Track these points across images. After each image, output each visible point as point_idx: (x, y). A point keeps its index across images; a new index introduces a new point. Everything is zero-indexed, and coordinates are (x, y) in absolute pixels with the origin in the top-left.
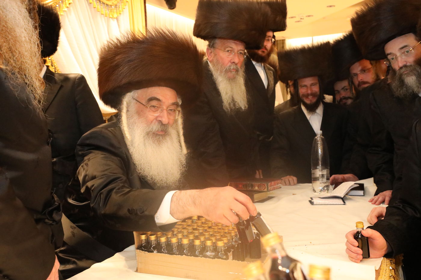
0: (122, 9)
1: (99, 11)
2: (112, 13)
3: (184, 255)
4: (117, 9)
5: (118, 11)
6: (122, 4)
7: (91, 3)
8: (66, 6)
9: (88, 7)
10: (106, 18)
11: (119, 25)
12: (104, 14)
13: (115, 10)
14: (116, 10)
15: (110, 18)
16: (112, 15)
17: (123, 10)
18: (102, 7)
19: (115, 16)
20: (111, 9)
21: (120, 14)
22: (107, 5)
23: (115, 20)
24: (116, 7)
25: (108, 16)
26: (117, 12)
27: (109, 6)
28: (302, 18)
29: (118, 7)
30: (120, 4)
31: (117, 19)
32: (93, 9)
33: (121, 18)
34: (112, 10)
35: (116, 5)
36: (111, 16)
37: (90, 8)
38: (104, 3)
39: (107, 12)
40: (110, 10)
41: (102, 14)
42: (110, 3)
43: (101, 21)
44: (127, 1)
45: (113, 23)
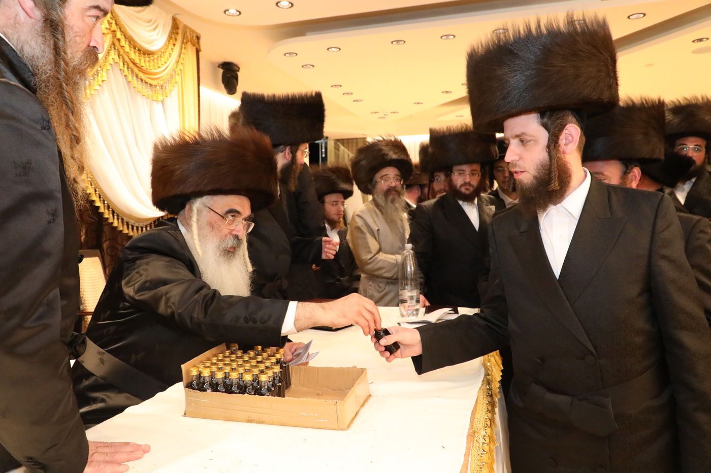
0: (169, 91)
1: (140, 92)
2: (157, 95)
3: (246, 394)
4: (163, 90)
5: (164, 93)
6: (170, 84)
7: (130, 82)
8: (98, 84)
9: (126, 86)
10: (148, 100)
11: (164, 110)
12: (146, 95)
13: (161, 92)
14: (162, 91)
15: (154, 101)
16: (157, 98)
17: (171, 92)
18: (144, 87)
19: (160, 98)
21: (167, 96)
22: (151, 85)
23: (160, 104)
24: (162, 88)
25: (150, 97)
26: (162, 94)
27: (153, 87)
28: (386, 114)
29: (164, 87)
30: (167, 85)
31: (163, 102)
32: (132, 89)
33: (168, 101)
34: (157, 92)
35: (162, 86)
36: (155, 99)
37: (129, 88)
38: (146, 83)
39: (150, 93)
40: (154, 91)
41: (144, 96)
42: (154, 83)
43: (142, 103)
44: (176, 82)
45: (158, 107)
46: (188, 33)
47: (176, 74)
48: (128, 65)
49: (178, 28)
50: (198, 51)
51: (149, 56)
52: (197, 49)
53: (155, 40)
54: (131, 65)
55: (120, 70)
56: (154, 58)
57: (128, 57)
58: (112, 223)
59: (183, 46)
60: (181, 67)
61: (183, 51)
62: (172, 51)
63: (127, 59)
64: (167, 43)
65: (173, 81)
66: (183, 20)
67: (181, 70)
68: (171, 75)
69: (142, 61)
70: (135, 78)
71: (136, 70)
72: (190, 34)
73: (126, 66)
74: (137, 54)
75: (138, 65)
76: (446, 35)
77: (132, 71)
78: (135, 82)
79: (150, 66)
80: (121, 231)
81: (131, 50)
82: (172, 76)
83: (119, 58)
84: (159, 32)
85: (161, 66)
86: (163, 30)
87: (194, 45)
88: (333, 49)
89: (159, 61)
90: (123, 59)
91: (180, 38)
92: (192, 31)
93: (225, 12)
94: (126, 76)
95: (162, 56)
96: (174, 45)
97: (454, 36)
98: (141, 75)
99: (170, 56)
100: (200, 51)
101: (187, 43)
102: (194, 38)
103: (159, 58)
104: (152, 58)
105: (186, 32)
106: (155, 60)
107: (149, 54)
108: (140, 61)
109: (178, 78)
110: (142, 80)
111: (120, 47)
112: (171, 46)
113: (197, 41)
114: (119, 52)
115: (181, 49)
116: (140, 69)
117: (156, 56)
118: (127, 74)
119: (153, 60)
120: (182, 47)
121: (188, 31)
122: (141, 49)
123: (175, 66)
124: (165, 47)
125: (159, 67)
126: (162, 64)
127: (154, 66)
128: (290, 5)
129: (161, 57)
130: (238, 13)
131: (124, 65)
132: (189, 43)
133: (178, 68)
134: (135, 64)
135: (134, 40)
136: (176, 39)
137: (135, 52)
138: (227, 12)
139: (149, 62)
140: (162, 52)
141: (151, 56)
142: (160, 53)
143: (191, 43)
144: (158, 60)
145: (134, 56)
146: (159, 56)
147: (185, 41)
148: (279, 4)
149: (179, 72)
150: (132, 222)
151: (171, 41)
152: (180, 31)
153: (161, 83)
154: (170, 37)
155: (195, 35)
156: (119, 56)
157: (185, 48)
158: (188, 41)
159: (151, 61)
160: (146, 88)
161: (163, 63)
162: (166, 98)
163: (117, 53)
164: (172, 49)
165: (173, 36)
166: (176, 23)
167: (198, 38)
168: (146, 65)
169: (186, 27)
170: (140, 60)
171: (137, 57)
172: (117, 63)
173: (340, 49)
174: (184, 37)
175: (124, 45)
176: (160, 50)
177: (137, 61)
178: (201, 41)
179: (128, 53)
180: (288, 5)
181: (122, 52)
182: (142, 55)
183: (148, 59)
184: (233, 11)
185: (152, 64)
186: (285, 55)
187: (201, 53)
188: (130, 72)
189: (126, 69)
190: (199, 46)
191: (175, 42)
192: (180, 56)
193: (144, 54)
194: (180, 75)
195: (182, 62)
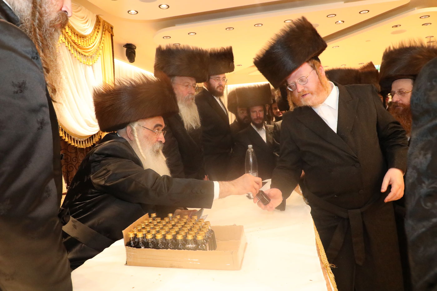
0: (96, 59)
1: (78, 60)
2: (88, 61)
5: (93, 60)
6: (96, 55)
7: (73, 54)
9: (70, 57)
10: (84, 65)
11: (93, 71)
12: (82, 62)
13: (91, 60)
14: (92, 60)
16: (89, 63)
18: (81, 57)
19: (91, 64)
20: (88, 59)
21: (95, 62)
22: (85, 56)
23: (91, 67)
24: (92, 58)
25: (85, 63)
29: (93, 57)
30: (95, 56)
31: (92, 66)
32: (74, 58)
33: (95, 65)
34: (88, 60)
35: (91, 57)
36: (87, 64)
37: (72, 57)
38: (82, 54)
39: (85, 60)
40: (87, 60)
42: (87, 54)
43: (80, 67)
44: (100, 54)
45: (89, 69)
46: (106, 25)
47: (100, 49)
48: (71, 43)
49: (100, 22)
50: (112, 36)
51: (83, 38)
52: (111, 35)
53: (87, 29)
54: (73, 44)
55: (66, 46)
56: (86, 40)
57: (71, 39)
58: (65, 139)
59: (103, 32)
60: (103, 45)
61: (103, 35)
62: (97, 36)
63: (70, 40)
64: (94, 31)
65: (98, 53)
66: (103, 18)
67: (102, 47)
68: (96, 50)
69: (79, 41)
70: (75, 51)
71: (75, 46)
72: (107, 26)
73: (69, 44)
74: (76, 37)
75: (76, 43)
76: (257, 24)
77: (74, 47)
78: (75, 54)
79: (84, 44)
80: (70, 144)
81: (72, 35)
82: (97, 51)
83: (65, 40)
84: (89, 24)
85: (91, 44)
86: (91, 23)
87: (110, 32)
88: (192, 34)
89: (89, 42)
90: (68, 40)
91: (101, 28)
92: (108, 24)
93: (128, 12)
94: (69, 50)
95: (91, 38)
96: (98, 32)
97: (262, 25)
98: (78, 49)
99: (96, 39)
100: (113, 36)
101: (105, 31)
102: (110, 28)
103: (89, 40)
104: (85, 40)
105: (105, 25)
106: (87, 41)
107: (83, 37)
108: (78, 42)
109: (101, 52)
110: (79, 53)
111: (65, 33)
112: (96, 33)
113: (111, 30)
114: (65, 36)
115: (102, 35)
116: (78, 46)
117: (87, 39)
120: (103, 33)
121: (106, 24)
122: (78, 34)
123: (99, 44)
124: (93, 33)
125: (89, 45)
126: (91, 43)
127: (86, 44)
128: (167, 7)
129: (90, 39)
130: (136, 13)
132: (107, 31)
133: (101, 46)
134: (75, 43)
135: (74, 29)
136: (99, 29)
137: (75, 36)
138: (130, 12)
139: (83, 42)
140: (91, 36)
141: (84, 38)
142: (90, 37)
143: (108, 31)
144: (88, 41)
145: (74, 38)
146: (89, 38)
147: (104, 30)
148: (161, 7)
149: (102, 48)
150: (76, 138)
151: (96, 29)
152: (101, 24)
153: (91, 54)
155: (110, 27)
156: (65, 39)
157: (104, 34)
158: (106, 30)
160: (82, 58)
161: (92, 43)
162: (94, 63)
164: (97, 34)
165: (97, 27)
166: (99, 19)
167: (112, 28)
168: (82, 44)
169: (104, 22)
170: (78, 41)
171: (76, 39)
172: (64, 42)
173: (196, 34)
174: (104, 27)
176: (89, 35)
177: (76, 41)
178: (114, 30)
179: (70, 36)
180: (166, 7)
181: (67, 36)
182: (79, 38)
183: (82, 40)
184: (133, 12)
185: (85, 43)
186: (163, 38)
187: (113, 37)
188: (72, 48)
189: (69, 46)
190: (113, 33)
191: (98, 31)
192: (101, 39)
193: (80, 37)
194: (102, 50)
195: (103, 42)
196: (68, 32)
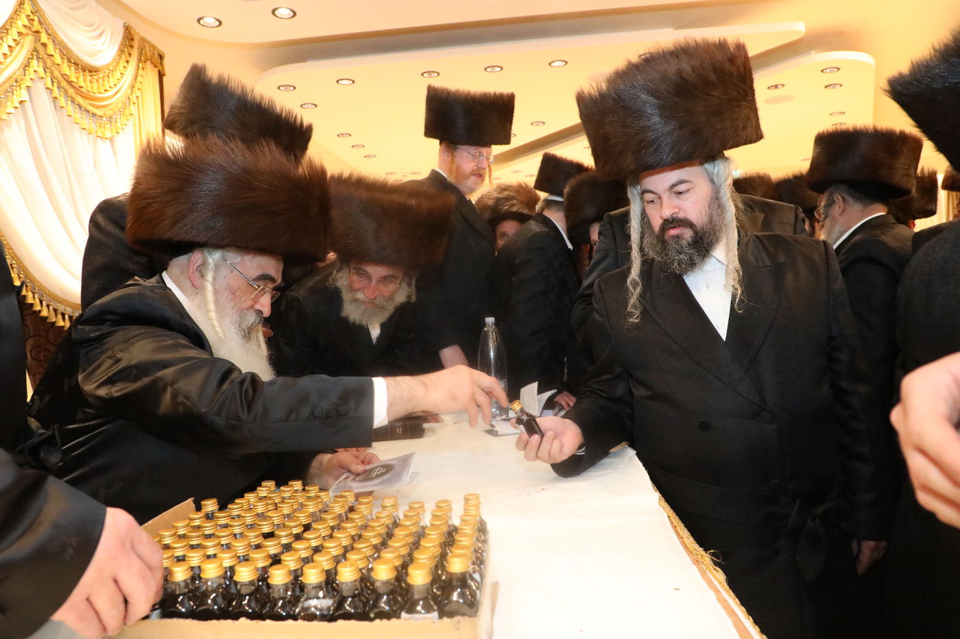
0: (122, 126)
1: (77, 123)
2: (102, 129)
4: (113, 124)
5: (113, 127)
6: (122, 116)
7: (62, 107)
8: (13, 106)
9: (56, 114)
10: (91, 136)
11: (114, 152)
12: (87, 128)
13: (108, 126)
14: (111, 125)
15: (99, 138)
16: (103, 133)
17: (124, 127)
18: (83, 116)
19: (108, 134)
20: (101, 123)
21: (117, 133)
22: (94, 115)
23: (108, 142)
24: (111, 122)
25: (93, 132)
26: (111, 128)
27: (98, 117)
29: (114, 120)
30: (118, 117)
31: (111, 140)
32: (66, 118)
33: (119, 140)
34: (103, 125)
35: (110, 118)
36: (100, 134)
37: (60, 116)
38: (87, 111)
39: (93, 126)
40: (98, 124)
41: (83, 129)
42: (99, 112)
43: (81, 141)
44: (131, 114)
45: (104, 146)
46: (147, 49)
47: (132, 102)
48: (59, 83)
49: (132, 39)
50: (161, 76)
51: (91, 74)
52: (159, 72)
53: (100, 51)
54: (64, 84)
55: (47, 88)
56: (99, 77)
57: (60, 72)
58: (40, 311)
59: (141, 65)
60: (138, 93)
61: (140, 72)
62: (125, 71)
63: (57, 74)
64: (118, 58)
65: (127, 112)
66: (141, 30)
67: (137, 97)
68: (123, 103)
69: (81, 79)
70: (69, 102)
71: (71, 91)
72: (150, 51)
73: (55, 84)
74: (73, 68)
75: (74, 84)
76: (491, 67)
77: (66, 91)
78: (70, 108)
79: (92, 87)
80: (54, 323)
81: (63, 62)
82: (125, 106)
83: (45, 72)
84: (105, 41)
85: (108, 88)
86: (111, 39)
87: (155, 67)
88: (344, 82)
89: (106, 82)
90: (52, 73)
91: (135, 52)
92: (154, 47)
93: (199, 21)
94: (55, 98)
95: (110, 75)
96: (127, 62)
97: (502, 68)
98: (79, 99)
99: (122, 77)
100: (164, 75)
101: (145, 62)
102: (156, 56)
103: (107, 78)
104: (96, 77)
105: (144, 47)
106: (100, 80)
107: (90, 71)
108: (78, 80)
109: (133, 109)
110: (80, 106)
111: (46, 56)
112: (123, 63)
113: (159, 61)
114: (44, 63)
115: (138, 69)
116: (78, 90)
117: (101, 75)
118: (57, 95)
119: (97, 81)
120: (138, 66)
121: (147, 45)
122: (79, 62)
123: (129, 92)
124: (115, 64)
125: (106, 91)
126: (110, 87)
127: (98, 87)
128: (292, 14)
129: (108, 77)
130: (218, 23)
131: (53, 82)
132: (149, 62)
133: (134, 96)
134: (70, 83)
135: (68, 49)
136: (130, 54)
137: (69, 66)
138: (202, 22)
139: (91, 82)
140: (110, 70)
141: (94, 74)
142: (107, 72)
143: (152, 63)
144: (104, 81)
145: (66, 69)
146: (106, 74)
147: (142, 58)
148: (276, 12)
149: (136, 101)
151: (123, 56)
152: (136, 44)
153: (110, 113)
154: (121, 51)
155: (156, 53)
156: (45, 70)
157: (143, 68)
158: (148, 60)
159: (94, 81)
160: (85, 119)
161: (113, 86)
162: (116, 134)
163: (41, 64)
164: (124, 67)
165: (125, 50)
166: (130, 32)
167: (161, 57)
168: (87, 86)
169: (143, 40)
170: (77, 78)
171: (73, 72)
172: (42, 78)
173: (353, 82)
174: (141, 53)
175: (53, 53)
176: (107, 66)
177: (73, 78)
178: (166, 61)
179: (58, 65)
180: (289, 14)
181: (49, 64)
182: (80, 70)
183: (89, 78)
184: (209, 21)
185: (95, 85)
186: (279, 88)
187: (164, 78)
188: (62, 93)
189: (55, 89)
190: (163, 67)
191: (129, 59)
192: (136, 79)
193: (84, 70)
194: (136, 105)
195: (140, 87)
196: (52, 56)
